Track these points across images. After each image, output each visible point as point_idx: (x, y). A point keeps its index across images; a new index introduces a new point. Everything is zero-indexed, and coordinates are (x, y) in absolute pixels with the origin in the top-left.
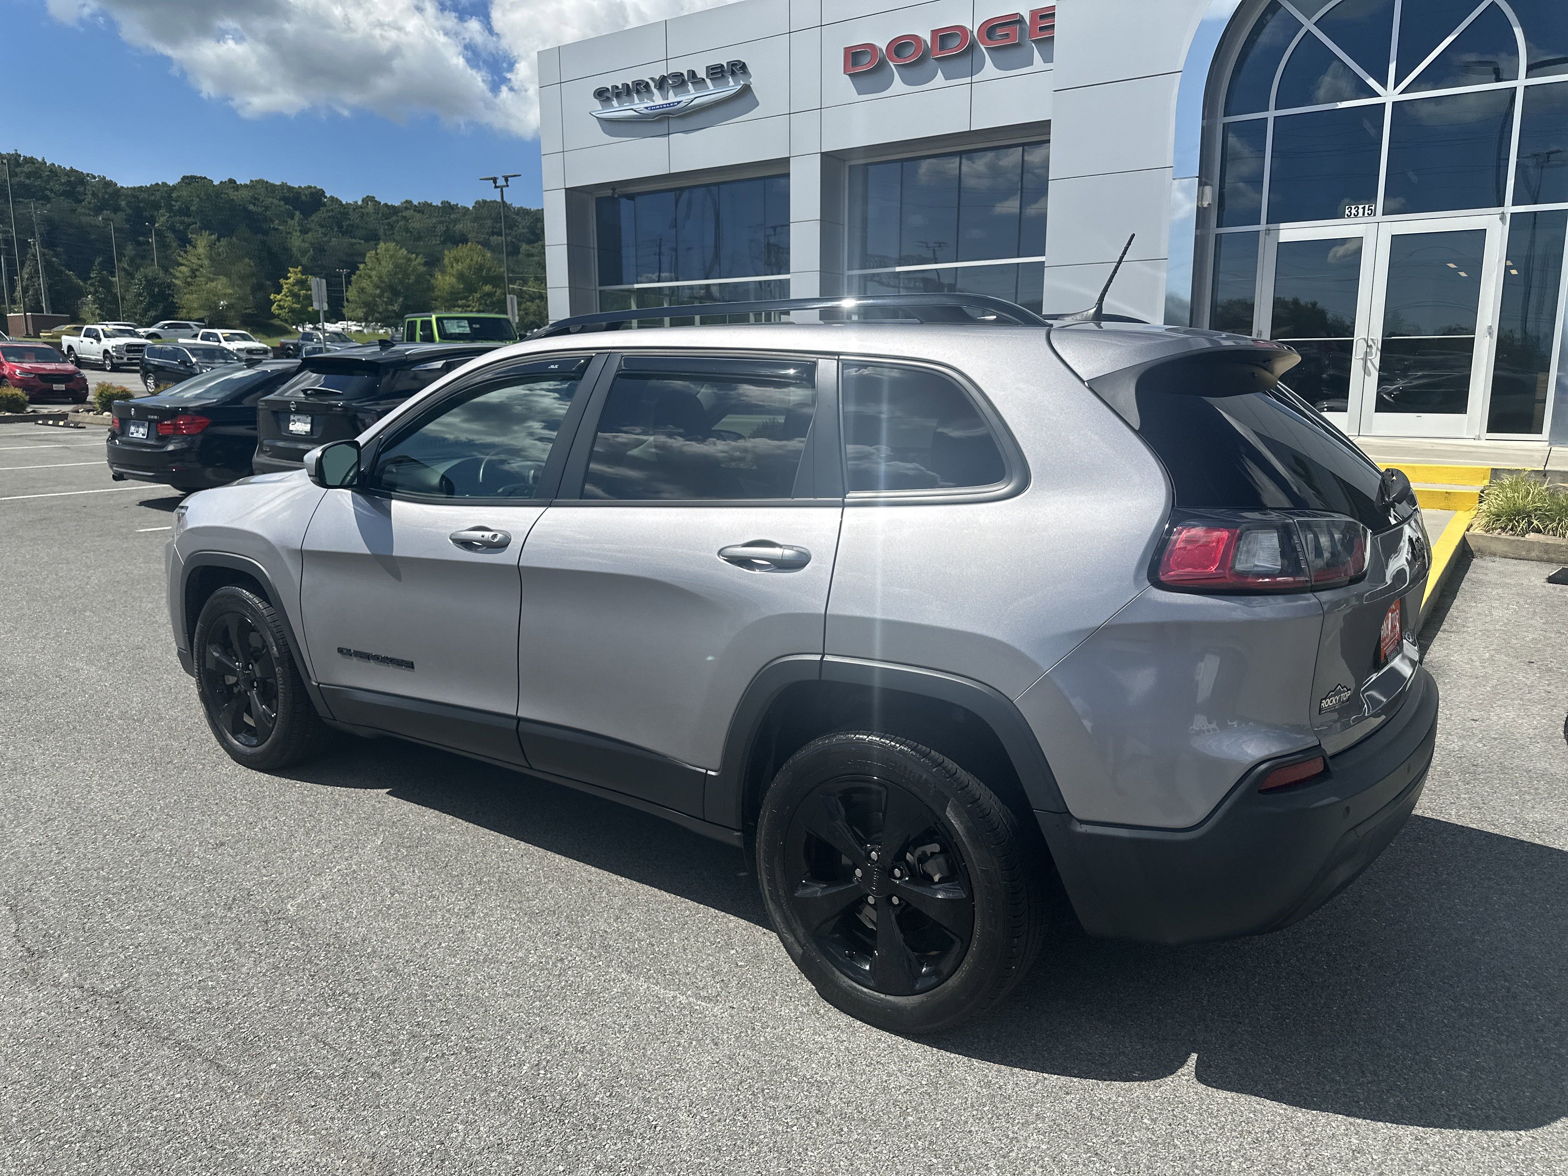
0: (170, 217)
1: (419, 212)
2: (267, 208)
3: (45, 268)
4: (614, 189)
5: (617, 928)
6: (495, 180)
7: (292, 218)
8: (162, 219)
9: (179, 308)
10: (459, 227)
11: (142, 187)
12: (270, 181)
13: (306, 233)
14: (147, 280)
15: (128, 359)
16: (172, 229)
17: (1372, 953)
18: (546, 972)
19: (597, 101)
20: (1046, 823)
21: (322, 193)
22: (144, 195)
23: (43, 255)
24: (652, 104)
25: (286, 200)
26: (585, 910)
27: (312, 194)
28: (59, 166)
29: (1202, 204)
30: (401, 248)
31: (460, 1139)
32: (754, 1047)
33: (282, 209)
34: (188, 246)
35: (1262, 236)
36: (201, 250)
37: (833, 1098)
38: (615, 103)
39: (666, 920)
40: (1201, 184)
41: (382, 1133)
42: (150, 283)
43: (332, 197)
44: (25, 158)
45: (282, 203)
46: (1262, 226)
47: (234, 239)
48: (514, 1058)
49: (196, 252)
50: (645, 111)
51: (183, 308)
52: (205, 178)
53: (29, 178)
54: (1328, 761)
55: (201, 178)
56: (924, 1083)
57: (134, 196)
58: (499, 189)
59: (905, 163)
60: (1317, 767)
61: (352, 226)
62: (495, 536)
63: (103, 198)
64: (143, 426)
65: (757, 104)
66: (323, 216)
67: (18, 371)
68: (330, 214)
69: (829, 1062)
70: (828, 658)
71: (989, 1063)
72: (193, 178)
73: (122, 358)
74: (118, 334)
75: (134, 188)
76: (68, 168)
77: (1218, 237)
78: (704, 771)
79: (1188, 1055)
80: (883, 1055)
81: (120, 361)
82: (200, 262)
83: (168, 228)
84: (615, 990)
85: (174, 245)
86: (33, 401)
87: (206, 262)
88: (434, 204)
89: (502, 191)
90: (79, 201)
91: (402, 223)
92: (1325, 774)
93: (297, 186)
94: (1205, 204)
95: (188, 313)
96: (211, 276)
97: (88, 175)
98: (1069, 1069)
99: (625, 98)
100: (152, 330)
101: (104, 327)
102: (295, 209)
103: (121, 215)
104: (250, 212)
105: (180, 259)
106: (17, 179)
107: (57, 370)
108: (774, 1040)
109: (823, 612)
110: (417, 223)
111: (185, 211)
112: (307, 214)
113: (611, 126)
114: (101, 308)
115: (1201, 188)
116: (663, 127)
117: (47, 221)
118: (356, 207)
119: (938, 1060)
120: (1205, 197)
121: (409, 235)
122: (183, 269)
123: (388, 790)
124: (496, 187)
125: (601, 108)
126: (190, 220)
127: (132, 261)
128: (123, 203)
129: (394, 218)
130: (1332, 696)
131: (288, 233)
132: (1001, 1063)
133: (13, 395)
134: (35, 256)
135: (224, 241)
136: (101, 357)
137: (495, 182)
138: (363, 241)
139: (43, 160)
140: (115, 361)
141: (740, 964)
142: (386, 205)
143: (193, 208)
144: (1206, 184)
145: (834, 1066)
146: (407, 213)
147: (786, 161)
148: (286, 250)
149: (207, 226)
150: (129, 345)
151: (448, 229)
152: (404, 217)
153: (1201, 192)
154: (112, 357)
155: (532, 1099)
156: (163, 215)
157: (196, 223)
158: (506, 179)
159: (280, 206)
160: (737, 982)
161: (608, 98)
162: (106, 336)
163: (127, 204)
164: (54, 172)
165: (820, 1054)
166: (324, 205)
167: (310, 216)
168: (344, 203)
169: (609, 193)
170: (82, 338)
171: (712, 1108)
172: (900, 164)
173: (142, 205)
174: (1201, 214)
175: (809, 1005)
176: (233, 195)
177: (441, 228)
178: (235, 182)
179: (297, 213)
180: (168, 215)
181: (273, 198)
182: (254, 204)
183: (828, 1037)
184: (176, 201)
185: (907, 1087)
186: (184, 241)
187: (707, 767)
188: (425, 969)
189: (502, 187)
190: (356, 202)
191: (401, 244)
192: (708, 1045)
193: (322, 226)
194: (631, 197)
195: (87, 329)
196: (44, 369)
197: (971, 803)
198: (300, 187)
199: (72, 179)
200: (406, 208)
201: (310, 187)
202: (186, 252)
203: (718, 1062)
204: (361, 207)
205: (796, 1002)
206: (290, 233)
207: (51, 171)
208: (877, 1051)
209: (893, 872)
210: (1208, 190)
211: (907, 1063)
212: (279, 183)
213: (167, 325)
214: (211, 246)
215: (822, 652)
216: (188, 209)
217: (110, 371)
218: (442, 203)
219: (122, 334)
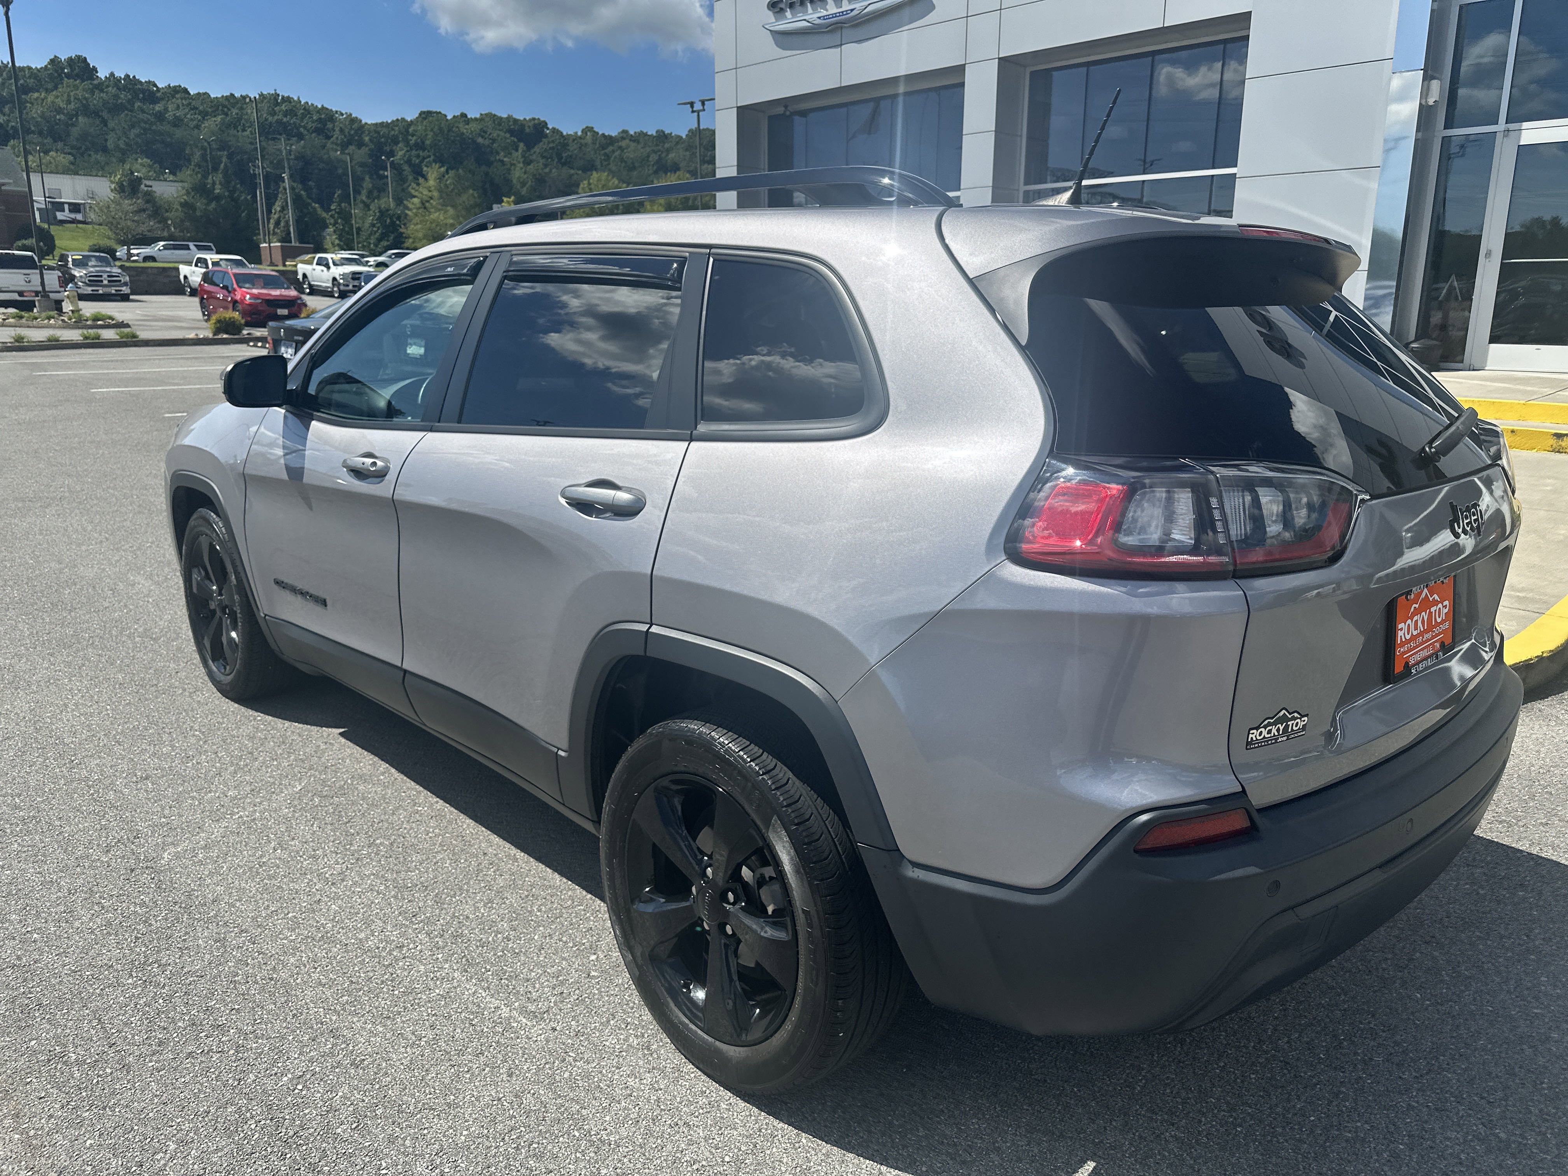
0: (408, 151)
1: (634, 141)
2: (494, 141)
3: (294, 201)
4: (786, 107)
5: (483, 914)
6: (692, 104)
7: (517, 150)
8: (401, 153)
9: (406, 238)
10: (672, 155)
11: (383, 123)
12: (499, 114)
13: (529, 164)
14: (380, 211)
15: (354, 286)
16: (409, 162)
17: (1395, 1042)
18: (377, 960)
19: (770, 13)
20: (873, 863)
21: (545, 124)
22: (384, 131)
23: (292, 189)
24: (824, 13)
25: (511, 132)
26: (461, 889)
27: (535, 126)
28: (312, 105)
29: (1426, 102)
30: (613, 177)
31: (162, 1162)
32: (551, 1085)
33: (508, 141)
34: (420, 178)
35: (1499, 137)
36: (431, 183)
37: (607, 1167)
38: (788, 14)
39: (540, 911)
40: (1428, 77)
41: (89, 1142)
42: (383, 213)
43: (554, 129)
44: (283, 97)
45: (508, 135)
46: (1501, 126)
47: (461, 171)
48: (280, 1065)
49: (427, 184)
50: (818, 21)
51: (409, 237)
52: (440, 113)
53: (286, 116)
54: (1255, 816)
55: (436, 112)
56: (727, 1159)
57: (376, 132)
58: (696, 114)
59: (1092, 68)
60: (1239, 822)
61: (571, 156)
62: (374, 464)
63: (350, 134)
64: (291, 346)
65: (933, 7)
66: (545, 147)
67: (248, 296)
68: (551, 145)
69: (628, 1115)
70: (654, 629)
71: (820, 1142)
72: (429, 113)
73: (348, 286)
74: (345, 262)
75: (376, 124)
76: (320, 106)
77: (1446, 141)
78: (556, 750)
79: (1082, 1162)
80: (697, 1114)
81: (347, 288)
82: (430, 194)
83: (406, 162)
84: (437, 991)
85: (410, 178)
86: (248, 324)
87: (436, 194)
88: (649, 133)
89: (698, 115)
90: (328, 137)
91: (617, 153)
92: (1250, 833)
93: (522, 118)
94: (1431, 102)
95: (413, 242)
96: (440, 207)
97: (337, 112)
98: (918, 1164)
99: (798, 8)
100: (380, 259)
101: (333, 256)
102: (520, 140)
103: (364, 150)
104: (478, 144)
105: (413, 191)
106: (276, 117)
107: (281, 295)
108: (578, 1078)
109: (649, 572)
110: (632, 152)
111: (420, 146)
112: (529, 146)
113: (784, 39)
114: (340, 238)
115: (1426, 83)
116: (836, 38)
117: (300, 157)
118: (575, 138)
119: (760, 1131)
120: (1430, 95)
121: (623, 164)
122: (415, 200)
123: (342, 730)
124: (693, 112)
125: (774, 21)
126: (426, 153)
127: (370, 194)
128: (367, 139)
129: (611, 148)
130: (1269, 724)
131: (512, 164)
132: (836, 1144)
133: (230, 319)
134: (285, 189)
135: (452, 173)
136: (330, 285)
137: (692, 107)
138: (580, 172)
139: (299, 98)
140: (342, 288)
141: (593, 973)
142: (603, 135)
143: (428, 142)
144: (1433, 78)
145: (630, 1122)
146: (623, 144)
147: (960, 70)
148: (508, 181)
149: (440, 160)
150: (354, 273)
151: (660, 158)
152: (620, 147)
153: (1425, 86)
154: (339, 284)
155: (268, 1121)
156: (401, 150)
157: (429, 157)
158: (703, 103)
159: (506, 138)
160: (576, 997)
161: (782, 9)
162: (335, 264)
163: (370, 140)
164: (308, 110)
165: (623, 1104)
166: (546, 136)
167: (533, 147)
168: (565, 133)
169: (780, 110)
170: (314, 266)
171: (460, 1161)
172: (1085, 69)
173: (383, 140)
174: (1425, 114)
175: (643, 1036)
176: (464, 129)
177: (654, 158)
178: (466, 116)
179: (521, 145)
180: (405, 149)
181: (500, 130)
182: (482, 137)
183: (645, 1081)
184: (413, 135)
185: (704, 1163)
186: (419, 174)
187: (559, 746)
188: (254, 943)
189: (698, 112)
190: (576, 133)
191: (613, 174)
192: (501, 1074)
193: (543, 157)
194: (803, 114)
195: (319, 258)
196: (270, 295)
197: (796, 825)
198: (525, 119)
199: (323, 116)
200: (623, 138)
201: (534, 119)
202: (418, 184)
203: (499, 1100)
204: (580, 138)
205: (631, 1031)
206: (514, 164)
207: (304, 109)
208: (692, 1107)
209: (727, 895)
210: (1435, 85)
211: (721, 1128)
212: (505, 116)
213: (394, 254)
214: (441, 178)
215: (649, 621)
216: (423, 143)
217: (338, 297)
218: (657, 132)
219: (350, 261)
